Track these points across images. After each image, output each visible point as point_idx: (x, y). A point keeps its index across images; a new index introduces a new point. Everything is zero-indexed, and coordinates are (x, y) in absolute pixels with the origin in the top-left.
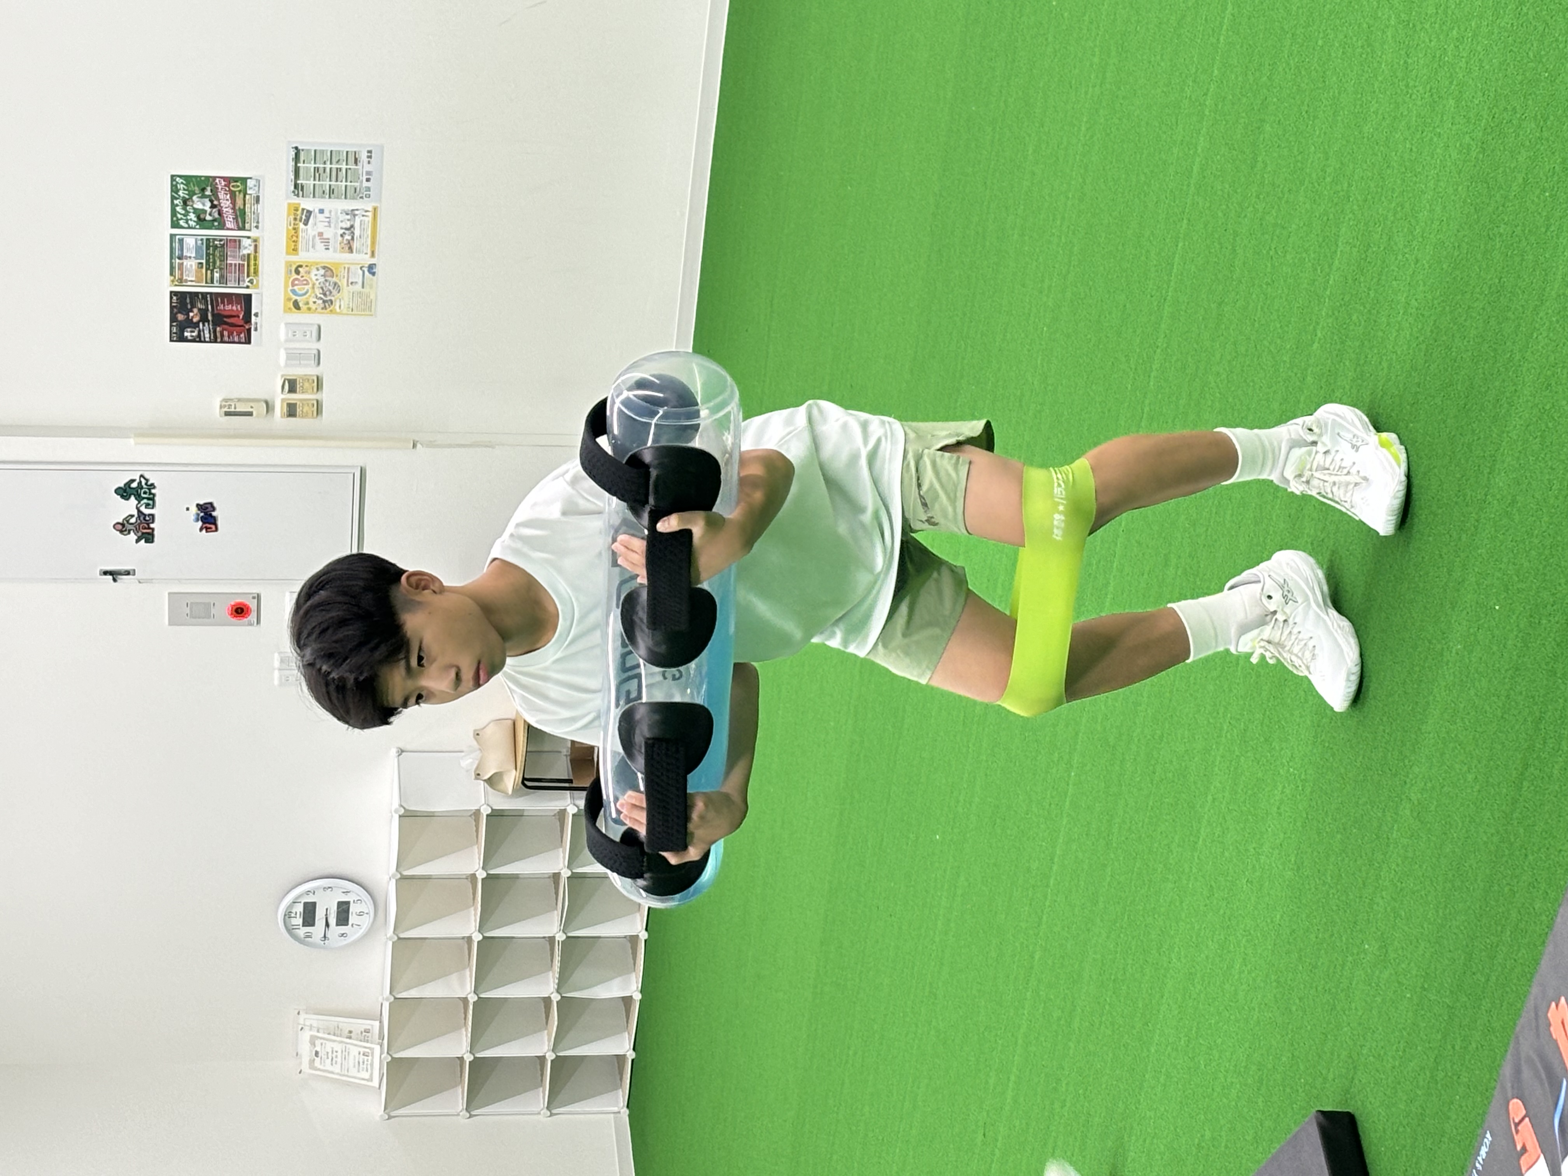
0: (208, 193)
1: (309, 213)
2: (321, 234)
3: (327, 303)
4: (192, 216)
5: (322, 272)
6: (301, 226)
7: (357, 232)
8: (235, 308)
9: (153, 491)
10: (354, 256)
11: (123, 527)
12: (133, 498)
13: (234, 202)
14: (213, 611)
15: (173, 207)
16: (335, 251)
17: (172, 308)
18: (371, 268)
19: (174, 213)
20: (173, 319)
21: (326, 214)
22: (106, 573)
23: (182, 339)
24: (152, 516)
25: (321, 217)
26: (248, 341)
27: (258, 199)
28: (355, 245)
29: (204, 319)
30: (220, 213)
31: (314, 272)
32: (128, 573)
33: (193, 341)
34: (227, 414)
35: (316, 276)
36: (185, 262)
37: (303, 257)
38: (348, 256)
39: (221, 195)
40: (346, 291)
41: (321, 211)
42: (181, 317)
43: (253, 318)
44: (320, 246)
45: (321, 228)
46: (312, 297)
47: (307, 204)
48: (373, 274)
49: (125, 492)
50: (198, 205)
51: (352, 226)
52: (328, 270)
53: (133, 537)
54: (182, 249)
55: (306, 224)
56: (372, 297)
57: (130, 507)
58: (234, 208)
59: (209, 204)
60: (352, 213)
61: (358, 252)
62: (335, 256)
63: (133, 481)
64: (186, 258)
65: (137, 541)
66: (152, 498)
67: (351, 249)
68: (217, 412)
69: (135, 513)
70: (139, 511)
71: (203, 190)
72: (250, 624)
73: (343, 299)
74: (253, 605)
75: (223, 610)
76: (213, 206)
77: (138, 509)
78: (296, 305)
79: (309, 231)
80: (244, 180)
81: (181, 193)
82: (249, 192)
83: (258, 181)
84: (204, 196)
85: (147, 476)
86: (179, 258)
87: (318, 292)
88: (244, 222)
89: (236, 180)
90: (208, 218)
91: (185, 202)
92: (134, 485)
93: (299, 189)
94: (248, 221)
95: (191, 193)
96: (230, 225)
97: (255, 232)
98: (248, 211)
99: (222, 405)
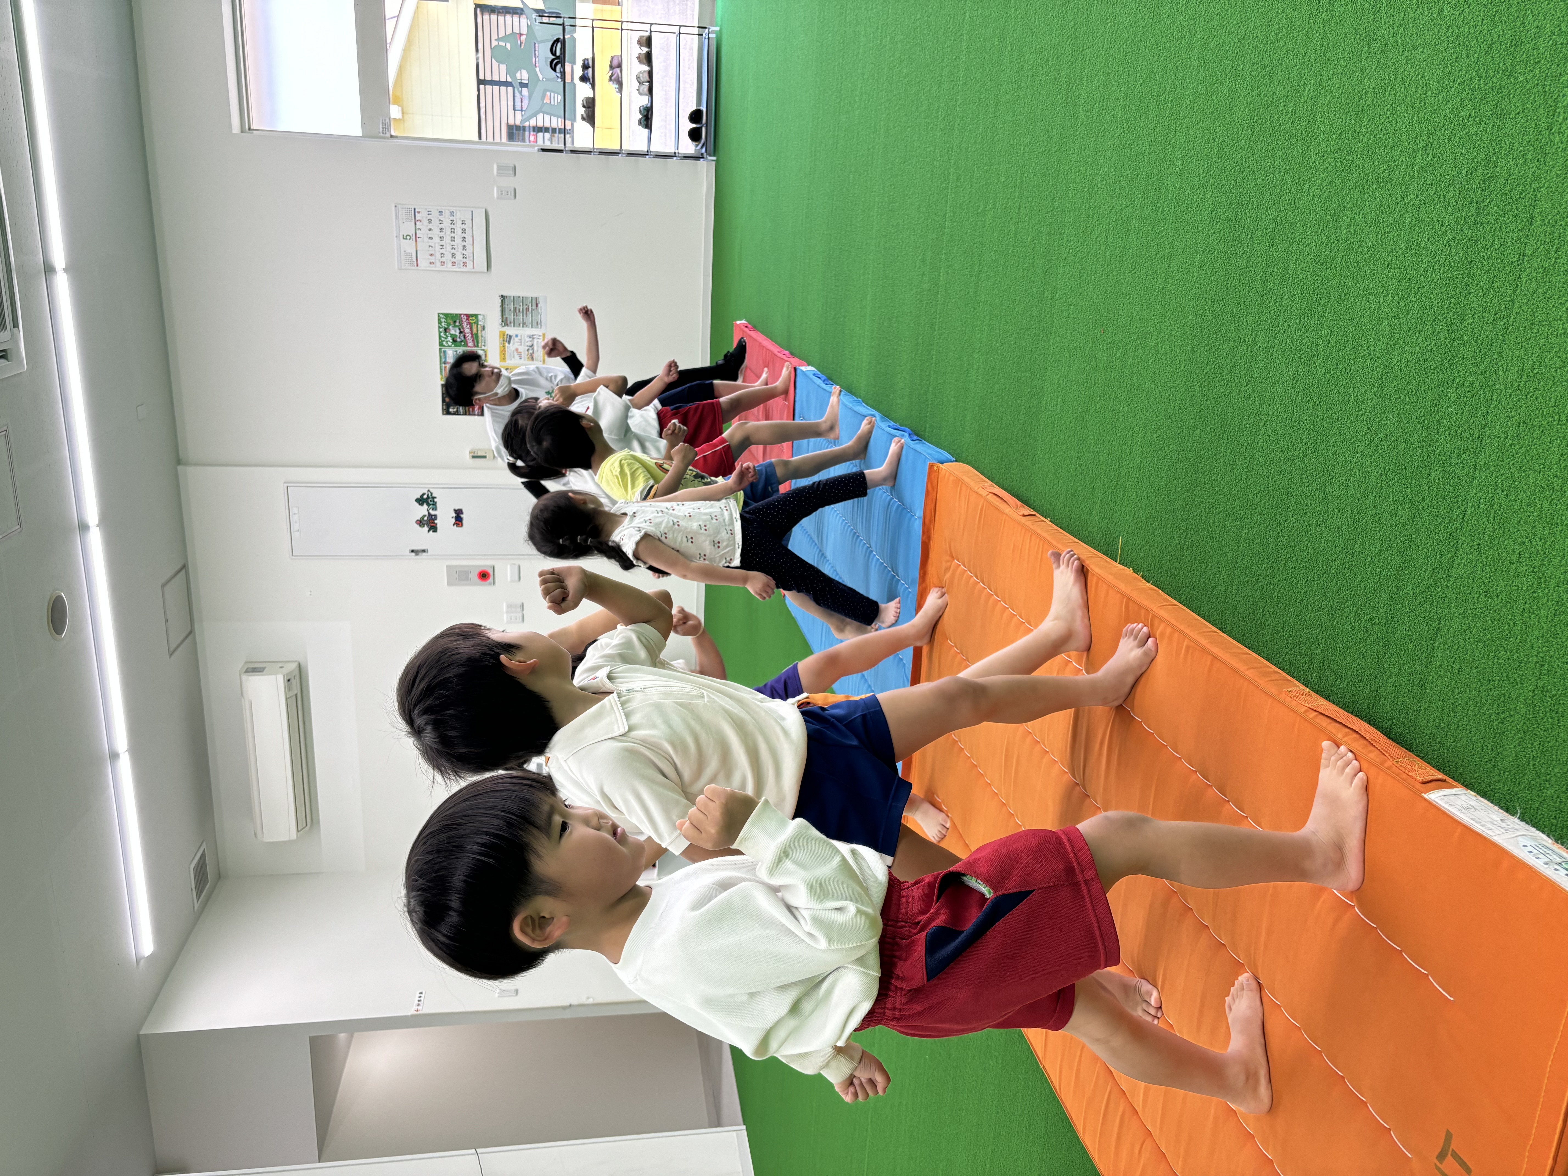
0: (457, 324)
1: (510, 337)
2: (517, 350)
4: (450, 339)
6: (507, 344)
7: (535, 349)
9: (435, 500)
11: (420, 522)
12: (425, 505)
13: (471, 330)
14: (470, 576)
15: (440, 332)
19: (440, 337)
21: (519, 337)
22: (412, 551)
24: (436, 516)
25: (516, 339)
27: (484, 328)
30: (465, 337)
32: (424, 551)
33: (454, 414)
34: (474, 457)
39: (465, 325)
41: (517, 336)
44: (517, 357)
45: (517, 345)
47: (510, 330)
49: (421, 501)
50: (453, 332)
51: (533, 345)
53: (426, 528)
54: (445, 357)
55: (509, 343)
57: (423, 510)
58: (472, 334)
59: (458, 331)
60: (532, 337)
63: (424, 494)
65: (429, 531)
66: (435, 504)
68: (468, 456)
69: (426, 513)
70: (429, 513)
71: (455, 322)
72: (490, 584)
74: (491, 572)
75: (474, 576)
76: (461, 332)
77: (428, 511)
79: (511, 347)
80: (476, 316)
81: (443, 324)
82: (480, 323)
83: (484, 316)
84: (455, 326)
85: (432, 490)
86: (444, 363)
88: (478, 343)
89: (472, 315)
90: (458, 340)
91: (446, 330)
92: (425, 497)
93: (505, 322)
94: (480, 341)
95: (449, 324)
96: (470, 344)
97: (483, 348)
98: (479, 335)
99: (470, 452)
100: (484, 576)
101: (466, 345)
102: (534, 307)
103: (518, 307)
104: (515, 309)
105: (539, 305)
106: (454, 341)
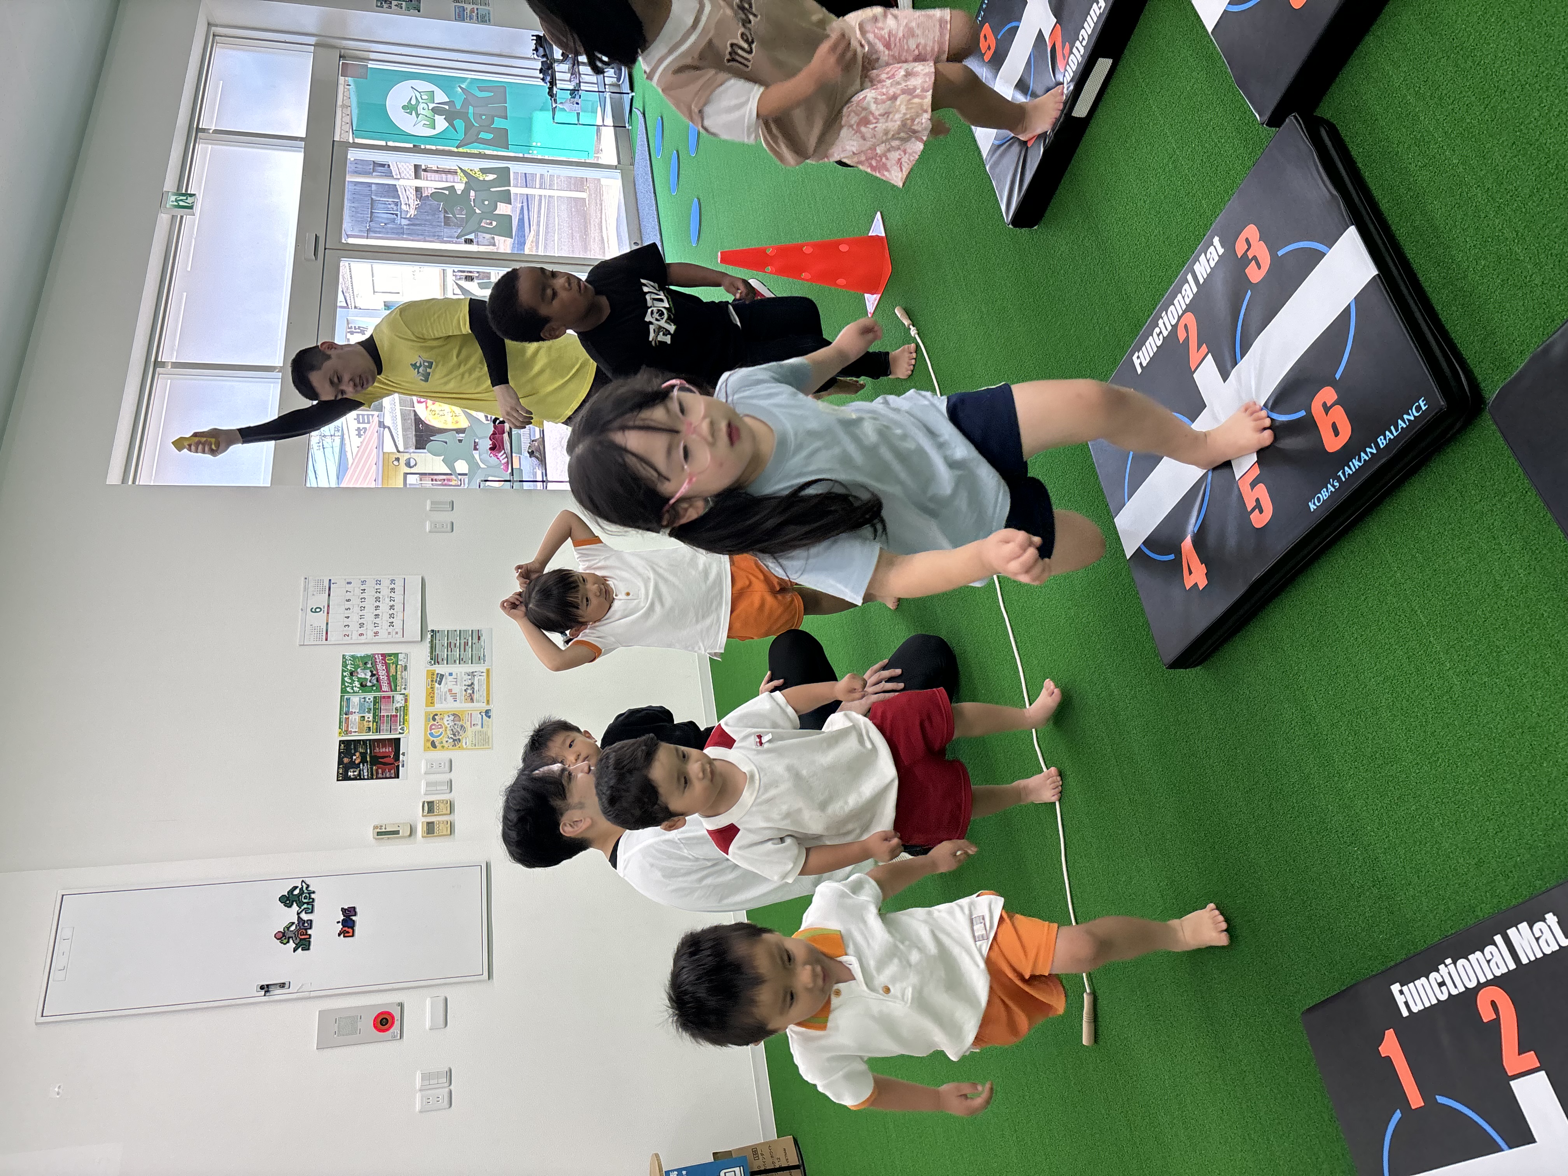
0: (369, 665)
1: (442, 676)
2: (450, 690)
3: (456, 741)
4: (357, 684)
5: (452, 718)
6: (437, 685)
7: (476, 687)
8: (388, 749)
9: (313, 896)
10: (475, 704)
11: (283, 937)
13: (388, 672)
14: (360, 1025)
15: (343, 677)
16: (461, 702)
17: (340, 753)
18: (487, 712)
19: (343, 681)
20: (340, 762)
21: (454, 676)
22: (262, 988)
23: (346, 778)
24: (310, 923)
25: (450, 679)
26: (397, 776)
27: (405, 668)
28: (475, 697)
29: (363, 761)
30: (378, 680)
31: (446, 718)
33: (355, 779)
34: (379, 834)
35: (447, 722)
36: (350, 717)
37: (438, 707)
38: (470, 705)
39: (379, 666)
40: (470, 731)
41: (451, 674)
42: (346, 760)
43: (401, 756)
44: (450, 699)
45: (450, 685)
46: (445, 738)
47: (440, 669)
48: (489, 717)
49: (287, 900)
50: (361, 675)
51: (472, 684)
52: (456, 716)
53: (291, 945)
54: (348, 707)
55: (440, 683)
56: (489, 734)
57: (291, 914)
58: (388, 676)
59: (369, 674)
60: (472, 674)
61: (478, 701)
62: (461, 705)
63: (296, 888)
64: (352, 713)
66: (312, 902)
67: (472, 700)
68: (370, 833)
69: (295, 919)
70: (299, 918)
71: (366, 663)
72: (394, 1038)
73: (468, 738)
74: (396, 1014)
75: (367, 1024)
76: (373, 675)
77: (298, 914)
78: (433, 745)
80: (396, 655)
81: (349, 667)
82: (399, 663)
83: (407, 655)
84: (365, 669)
85: (308, 881)
86: (346, 714)
87: (449, 733)
88: (396, 686)
89: (390, 655)
90: (369, 684)
91: (352, 674)
92: (296, 892)
93: (435, 659)
94: (399, 683)
95: (356, 667)
96: (385, 687)
97: (403, 691)
98: (399, 676)
99: (375, 827)
100: (384, 1022)
101: (380, 689)
102: (475, 640)
103: (453, 642)
104: (449, 644)
105: (482, 639)
106: (363, 685)
